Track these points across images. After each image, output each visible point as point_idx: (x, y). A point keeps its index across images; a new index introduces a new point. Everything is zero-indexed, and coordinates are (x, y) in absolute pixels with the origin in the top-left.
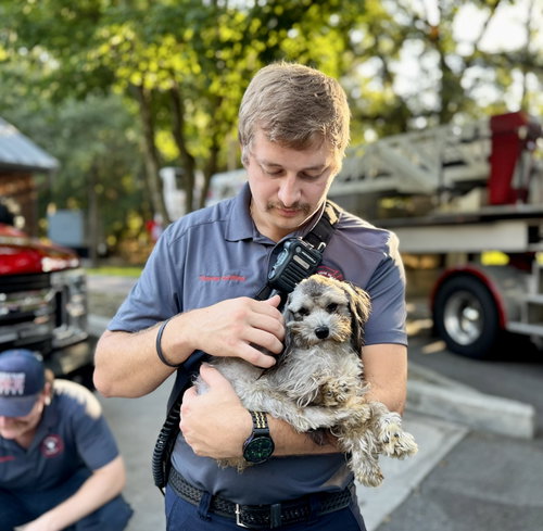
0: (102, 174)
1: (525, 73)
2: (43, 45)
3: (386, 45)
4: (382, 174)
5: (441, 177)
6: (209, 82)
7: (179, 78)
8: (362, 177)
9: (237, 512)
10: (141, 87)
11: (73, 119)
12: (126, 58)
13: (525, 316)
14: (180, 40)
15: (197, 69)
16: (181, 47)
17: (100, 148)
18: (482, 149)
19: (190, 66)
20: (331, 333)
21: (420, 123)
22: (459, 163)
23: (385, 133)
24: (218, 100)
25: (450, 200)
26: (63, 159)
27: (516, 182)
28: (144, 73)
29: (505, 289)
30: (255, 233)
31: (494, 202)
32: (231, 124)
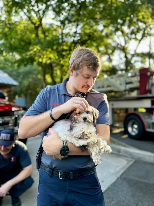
0: (31, 87)
1: (149, 59)
2: (15, 51)
3: (110, 51)
4: (109, 86)
5: (126, 87)
6: (60, 61)
7: (52, 60)
8: (103, 87)
9: (60, 174)
10: (42, 63)
11: (23, 72)
12: (38, 54)
13: (151, 127)
14: (52, 49)
15: (57, 57)
16: (53, 51)
17: (31, 80)
18: (137, 79)
19: (55, 57)
20: (87, 119)
21: (120, 73)
22: (131, 83)
23: (109, 75)
24: (62, 66)
25: (128, 93)
26: (20, 83)
27: (147, 88)
28: (42, 59)
29: (145, 119)
30: (67, 93)
31: (141, 94)
32: (66, 72)
